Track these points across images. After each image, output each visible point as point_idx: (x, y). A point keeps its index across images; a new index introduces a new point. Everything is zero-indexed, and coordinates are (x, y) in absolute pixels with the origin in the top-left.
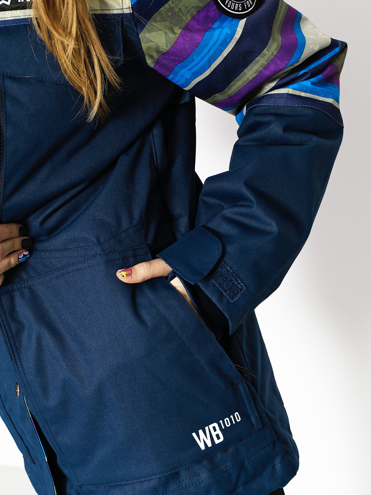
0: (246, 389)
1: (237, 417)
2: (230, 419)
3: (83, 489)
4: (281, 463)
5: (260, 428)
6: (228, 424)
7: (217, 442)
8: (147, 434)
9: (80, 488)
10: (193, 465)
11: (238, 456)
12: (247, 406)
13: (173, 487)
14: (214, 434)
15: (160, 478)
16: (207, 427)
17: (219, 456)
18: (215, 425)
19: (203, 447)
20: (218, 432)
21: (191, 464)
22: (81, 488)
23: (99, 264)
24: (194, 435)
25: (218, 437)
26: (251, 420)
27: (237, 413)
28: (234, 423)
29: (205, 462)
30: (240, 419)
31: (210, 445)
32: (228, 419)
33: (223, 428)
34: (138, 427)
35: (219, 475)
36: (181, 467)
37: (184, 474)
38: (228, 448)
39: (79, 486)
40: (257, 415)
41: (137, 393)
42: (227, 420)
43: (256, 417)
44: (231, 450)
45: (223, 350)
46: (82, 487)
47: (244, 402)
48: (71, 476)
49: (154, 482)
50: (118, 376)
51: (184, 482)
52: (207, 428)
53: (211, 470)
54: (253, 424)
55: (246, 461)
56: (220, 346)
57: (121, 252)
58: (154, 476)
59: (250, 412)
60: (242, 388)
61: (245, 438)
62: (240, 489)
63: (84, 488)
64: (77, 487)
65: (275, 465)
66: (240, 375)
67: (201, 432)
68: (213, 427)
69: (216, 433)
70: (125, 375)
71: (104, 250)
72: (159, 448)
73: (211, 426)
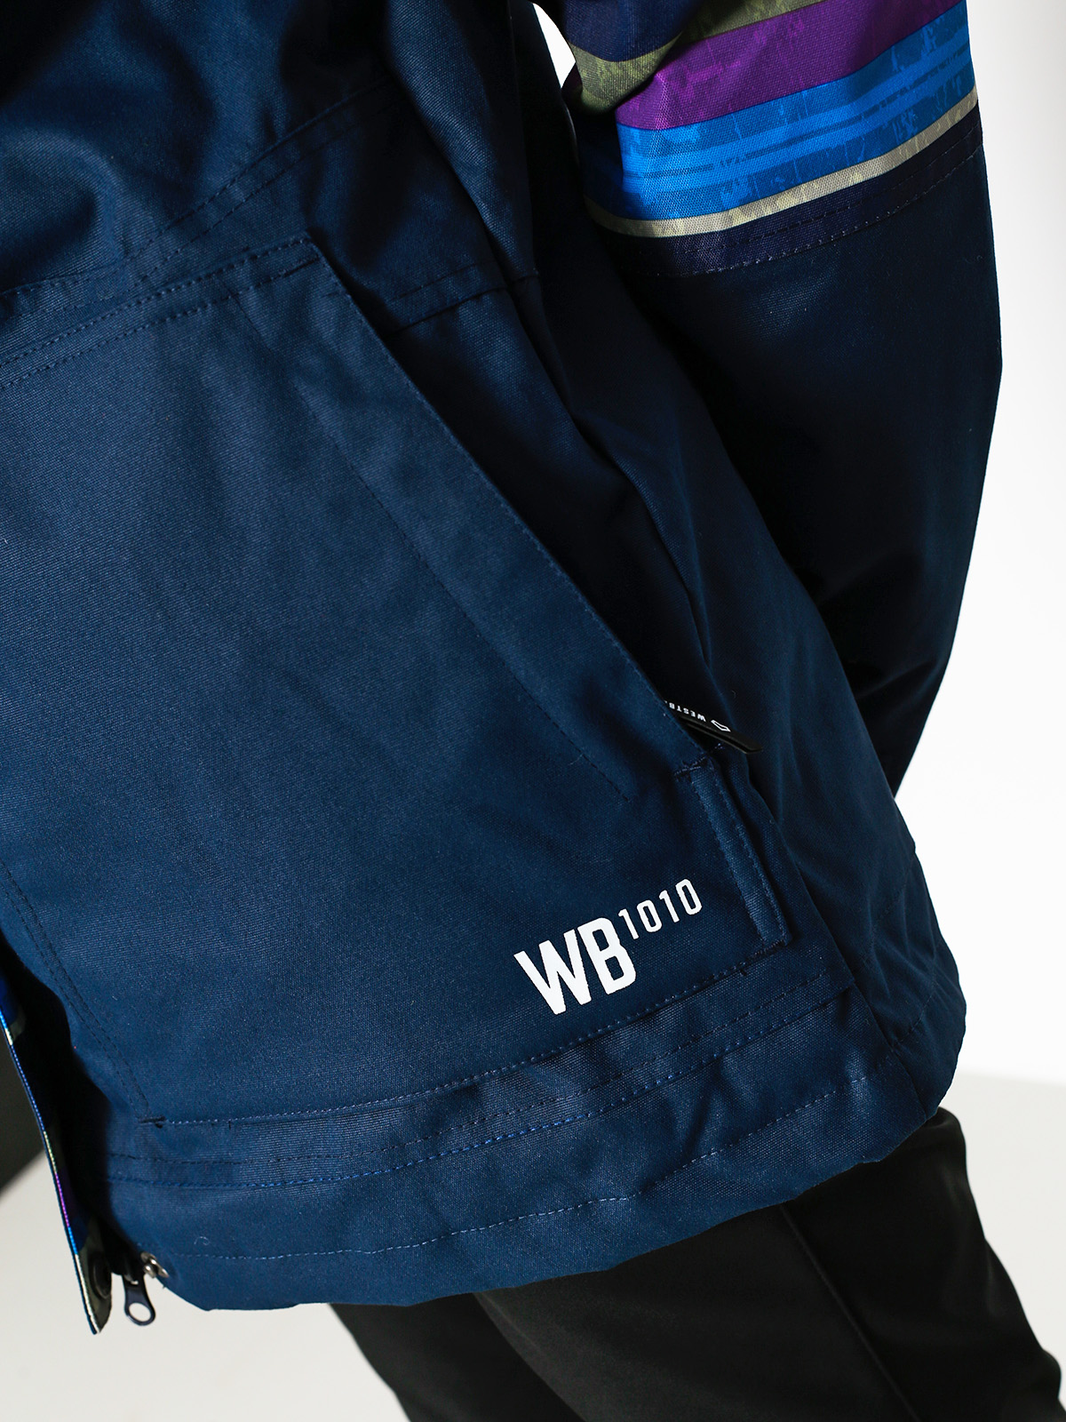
0: (722, 796)
1: (688, 896)
2: (661, 906)
3: (166, 1130)
4: (868, 1074)
5: (780, 944)
6: (653, 924)
7: (611, 986)
8: (351, 951)
9: (155, 1128)
10: (523, 1067)
11: (696, 1039)
12: (730, 857)
13: (458, 1138)
14: (599, 958)
15: (411, 1106)
16: (573, 931)
17: (625, 1036)
18: (604, 924)
19: (558, 1005)
20: (616, 949)
21: (517, 1062)
22: (160, 1126)
23: (135, 331)
24: (522, 958)
25: (615, 969)
26: (746, 912)
27: (686, 882)
28: (676, 919)
29: (573, 1058)
30: (699, 907)
31: (583, 996)
32: (649, 904)
33: (635, 936)
34: (317, 925)
35: (626, 1103)
36: (480, 1073)
37: (495, 1094)
38: (658, 1010)
39: (151, 1121)
40: (769, 894)
41: (303, 805)
42: (646, 909)
43: (767, 900)
44: (669, 1017)
45: (623, 653)
46: (160, 1122)
47: (718, 844)
48: (124, 1084)
49: (392, 1119)
50: (233, 743)
51: (498, 1124)
52: (570, 936)
53: (594, 1087)
54: (755, 928)
55: (728, 1060)
56: (609, 635)
57: (209, 276)
58: (389, 1099)
59: (741, 882)
60: (703, 792)
61: (722, 977)
62: (711, 1157)
63: (169, 1128)
64: (145, 1122)
65: (847, 1081)
66: (696, 746)
67: (547, 948)
68: (594, 933)
69: (607, 954)
70: (255, 740)
71: (144, 278)
72: (396, 1001)
73: (587, 930)
